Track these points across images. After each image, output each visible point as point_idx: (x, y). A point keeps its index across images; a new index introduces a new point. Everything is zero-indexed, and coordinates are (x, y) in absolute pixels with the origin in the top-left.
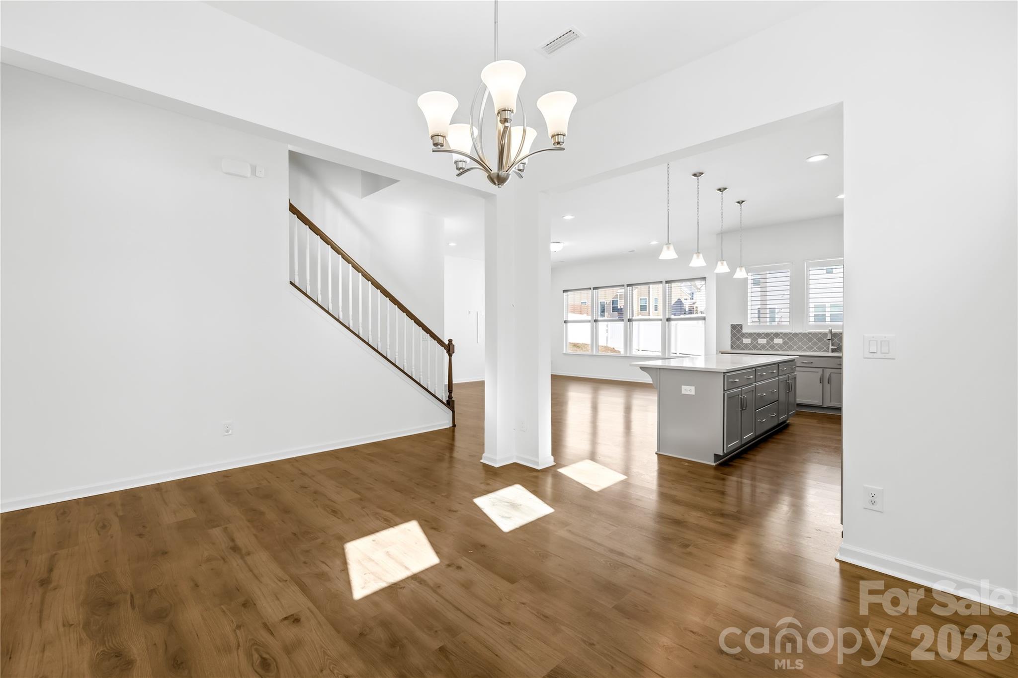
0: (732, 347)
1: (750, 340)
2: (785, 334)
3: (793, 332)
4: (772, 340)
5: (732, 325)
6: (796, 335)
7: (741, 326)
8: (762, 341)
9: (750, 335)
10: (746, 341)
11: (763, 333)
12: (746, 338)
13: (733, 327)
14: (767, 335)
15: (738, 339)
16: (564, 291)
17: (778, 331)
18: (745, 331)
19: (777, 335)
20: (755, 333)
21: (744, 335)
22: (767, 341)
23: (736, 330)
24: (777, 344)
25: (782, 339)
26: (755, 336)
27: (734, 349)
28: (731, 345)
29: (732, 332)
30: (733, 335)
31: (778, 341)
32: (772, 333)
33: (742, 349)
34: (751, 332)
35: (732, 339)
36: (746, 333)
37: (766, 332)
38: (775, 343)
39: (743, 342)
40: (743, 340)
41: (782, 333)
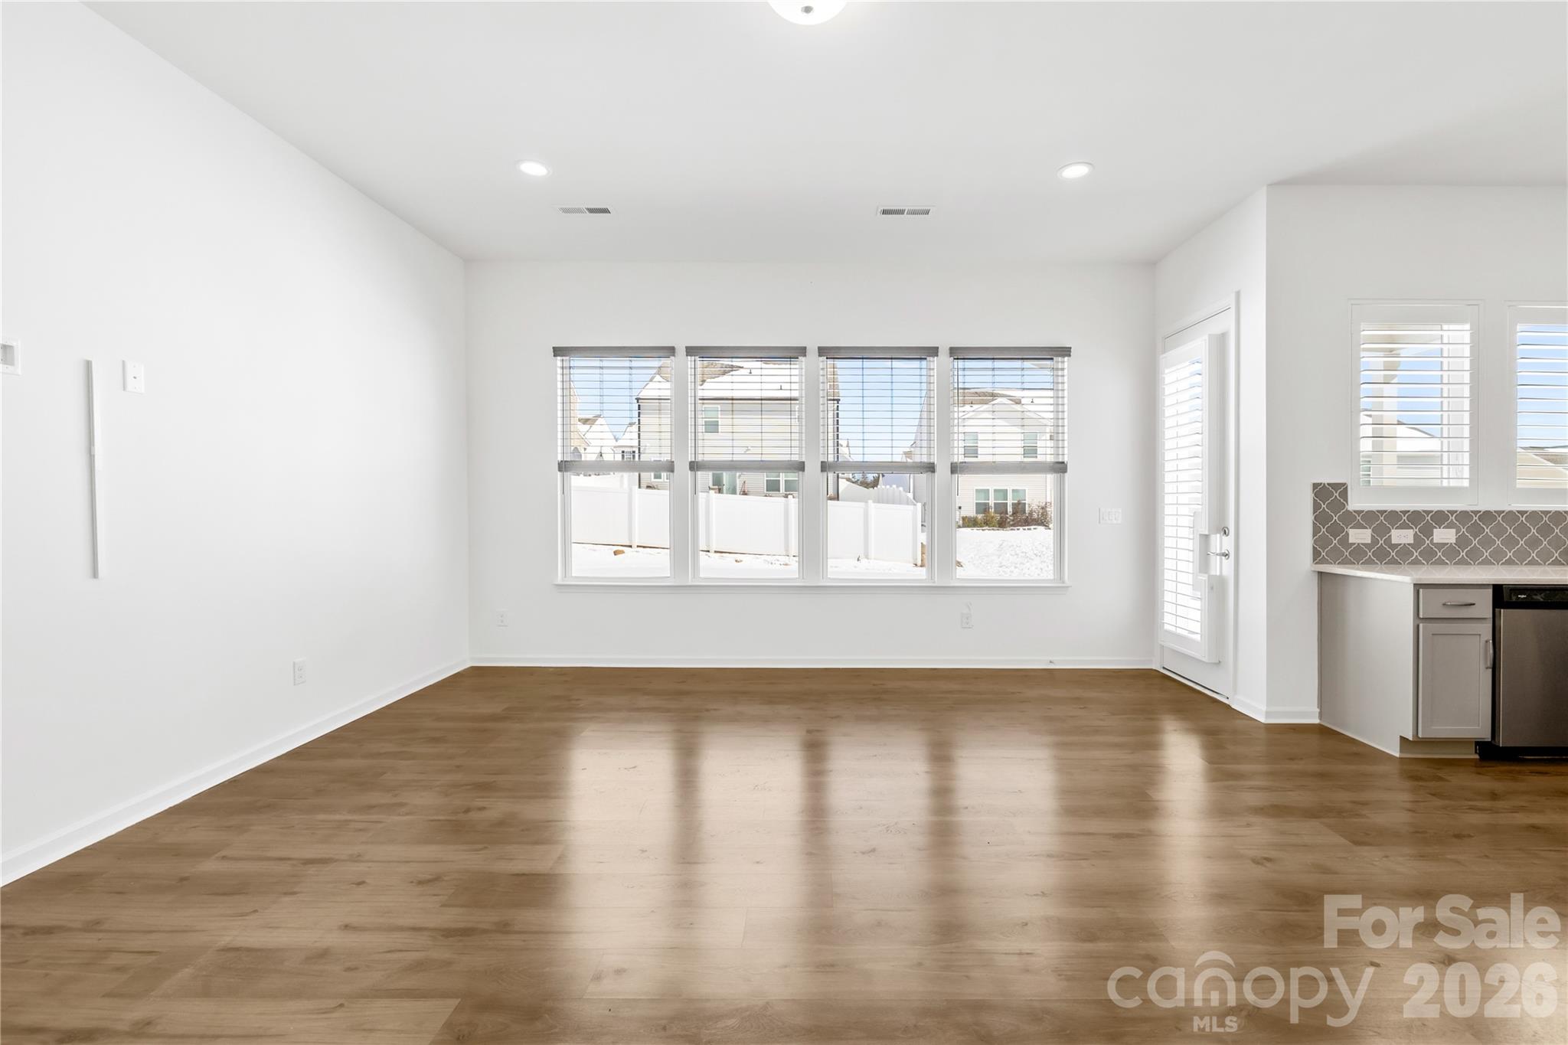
0: (1316, 554)
1: (1368, 532)
2: (1464, 516)
3: (1483, 508)
4: (1428, 532)
5: (1315, 486)
6: (1488, 516)
7: (1342, 489)
8: (1402, 536)
9: (1369, 518)
10: (1359, 536)
11: (1405, 512)
12: (1359, 526)
13: (1321, 492)
14: (1415, 518)
15: (1336, 531)
16: (558, 351)
17: (1444, 506)
18: (1355, 503)
19: (1441, 518)
20: (1382, 512)
21: (1352, 519)
22: (1415, 535)
23: (1327, 499)
24: (1441, 546)
25: (1454, 531)
26: (1382, 521)
27: (1323, 561)
28: (1314, 548)
29: (1316, 507)
30: (1320, 519)
31: (1444, 535)
32: (1428, 512)
33: (1345, 562)
34: (1393, 509)
35: (1316, 530)
36: (1359, 512)
37: (1412, 509)
38: (1435, 541)
39: (1350, 541)
40: (1347, 534)
41: (1452, 512)
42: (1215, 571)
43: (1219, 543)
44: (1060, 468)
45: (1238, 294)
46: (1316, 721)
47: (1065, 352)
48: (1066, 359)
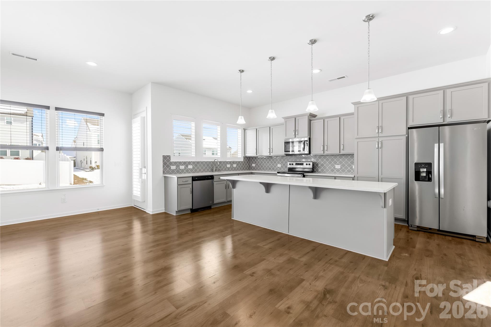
0: (164, 172)
1: (175, 166)
2: (194, 163)
3: (197, 161)
4: (187, 166)
5: (163, 156)
6: (198, 162)
7: (169, 157)
8: (182, 167)
9: (175, 163)
10: (173, 167)
11: (182, 162)
12: (173, 165)
13: (165, 157)
14: (184, 163)
15: (168, 166)
17: (190, 161)
18: (172, 160)
19: (189, 163)
20: (178, 162)
21: (172, 164)
22: (185, 167)
23: (166, 159)
24: (189, 169)
25: (192, 166)
26: (178, 164)
27: (165, 174)
28: (163, 171)
29: (163, 161)
30: (164, 164)
31: (190, 167)
32: (187, 162)
33: (170, 174)
34: (176, 161)
35: (164, 166)
36: (173, 162)
37: (179, 161)
38: (189, 168)
39: (171, 169)
40: (171, 167)
41: (192, 162)
42: (143, 178)
43: (144, 170)
44: (102, 150)
45: (147, 108)
46: (164, 211)
47: (103, 115)
48: (103, 117)
